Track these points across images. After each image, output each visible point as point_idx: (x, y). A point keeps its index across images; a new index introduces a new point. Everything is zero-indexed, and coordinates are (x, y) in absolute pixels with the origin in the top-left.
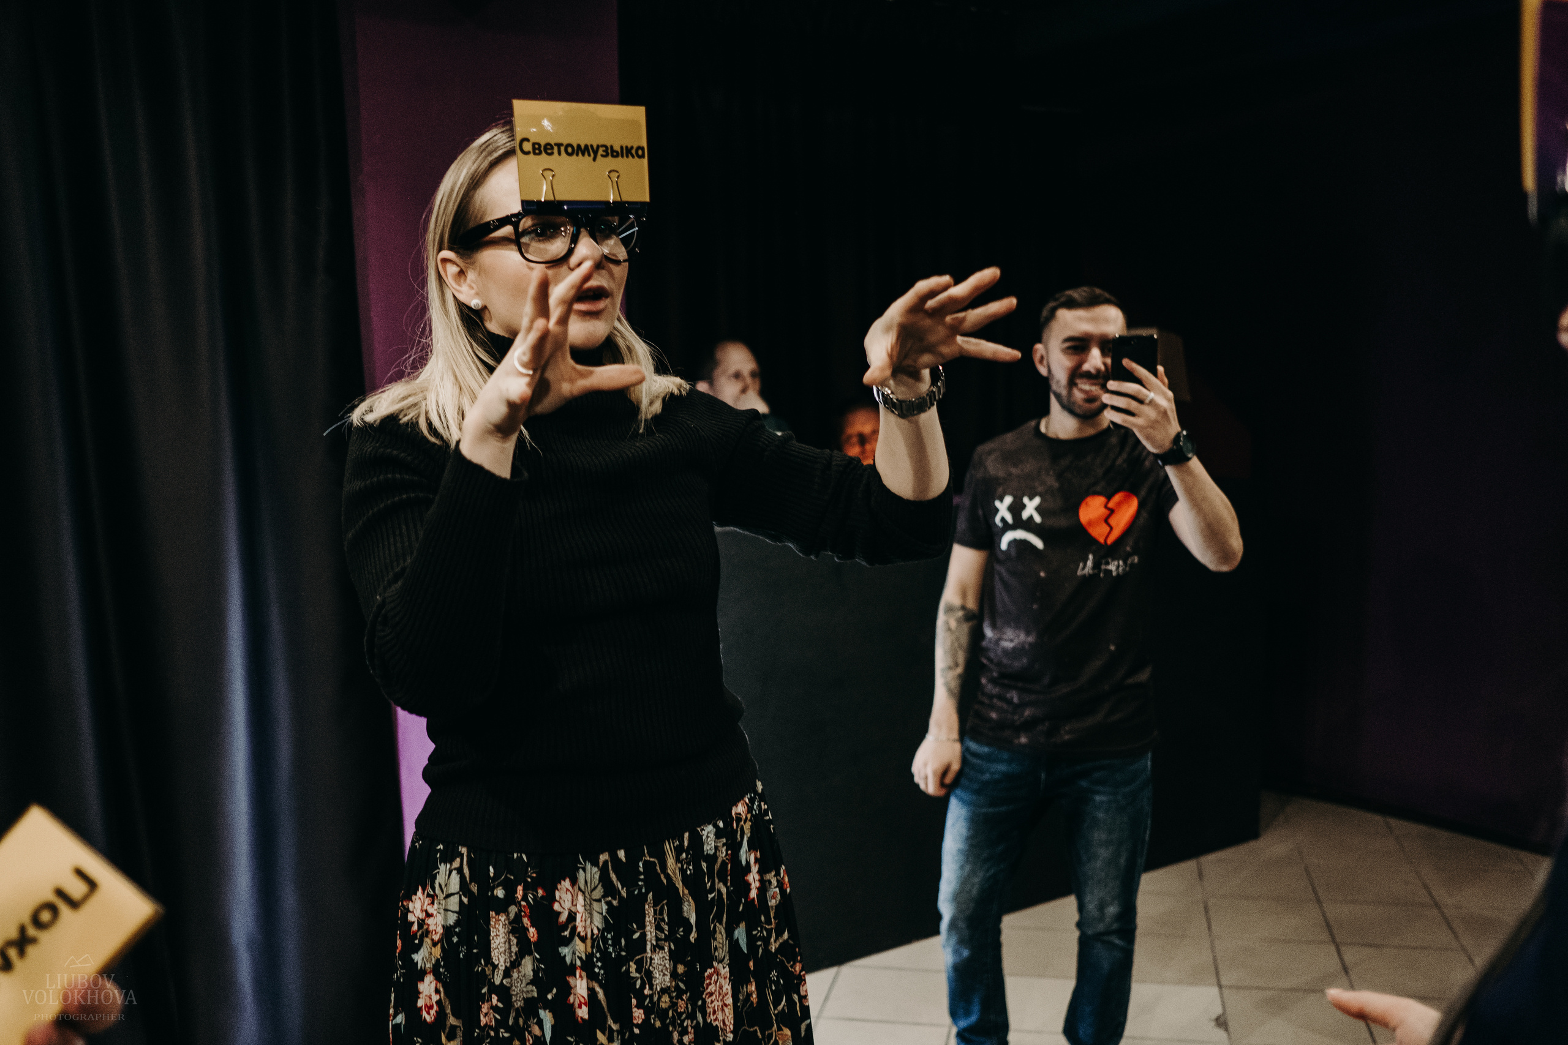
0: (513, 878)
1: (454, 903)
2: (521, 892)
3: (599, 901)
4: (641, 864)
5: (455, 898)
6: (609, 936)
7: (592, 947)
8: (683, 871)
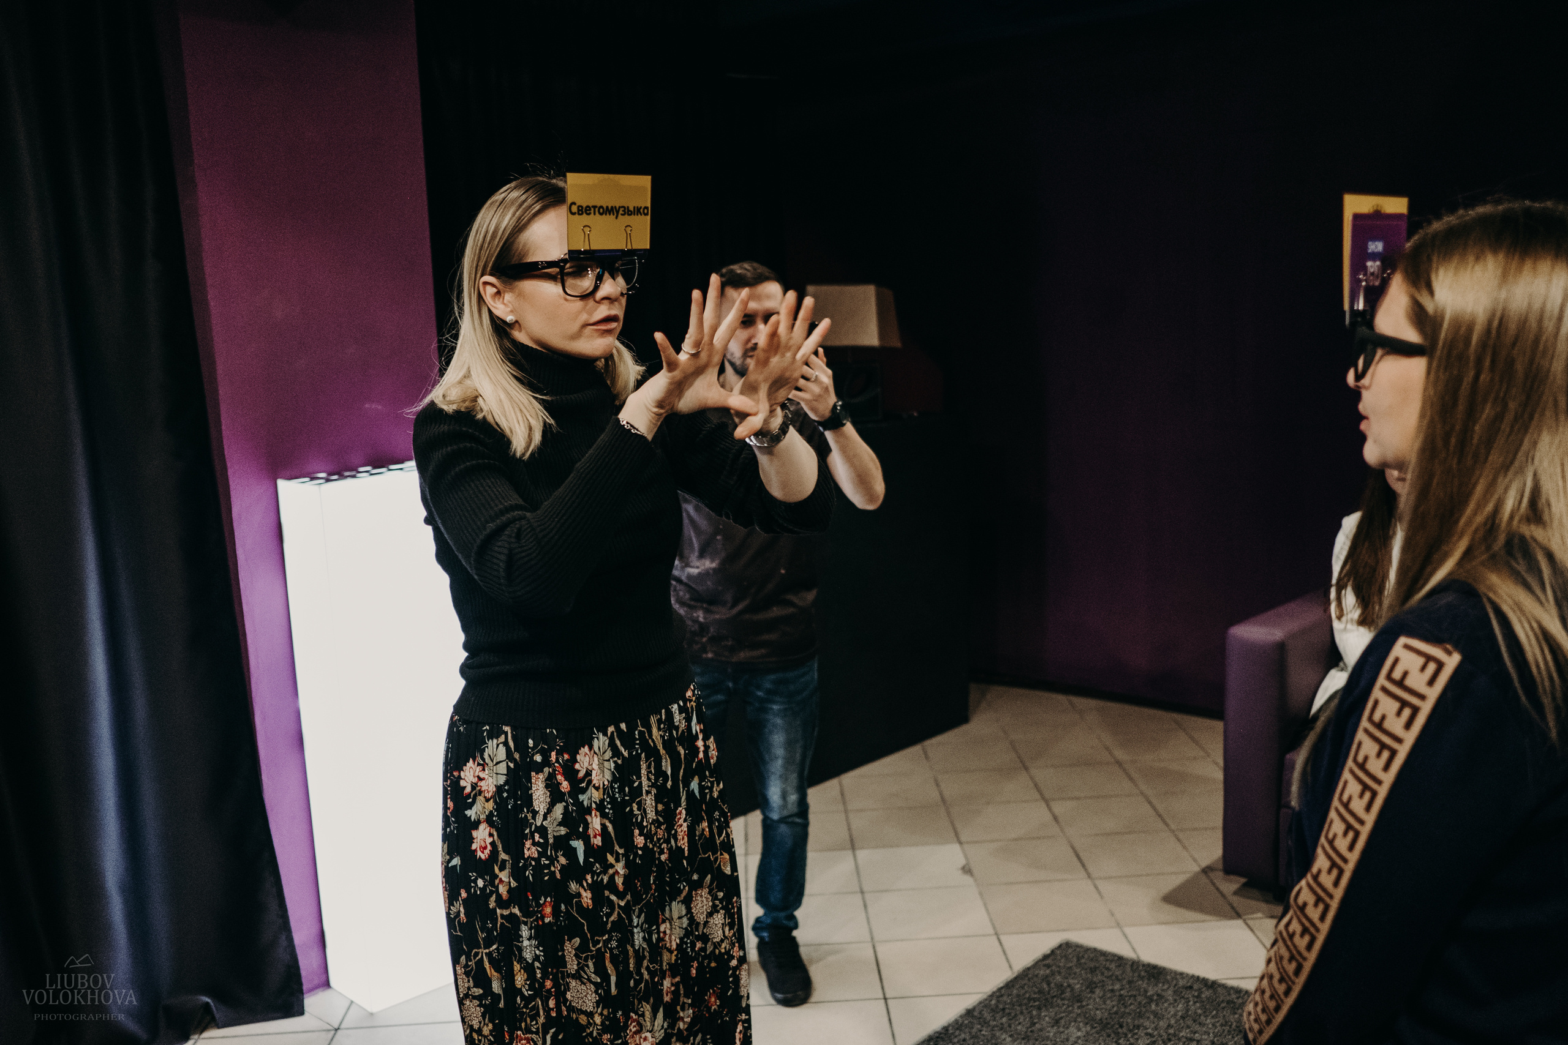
0: (546, 747)
1: (502, 768)
2: (555, 757)
3: (609, 760)
4: (636, 732)
5: (504, 765)
6: (616, 786)
7: (604, 794)
8: (662, 737)
